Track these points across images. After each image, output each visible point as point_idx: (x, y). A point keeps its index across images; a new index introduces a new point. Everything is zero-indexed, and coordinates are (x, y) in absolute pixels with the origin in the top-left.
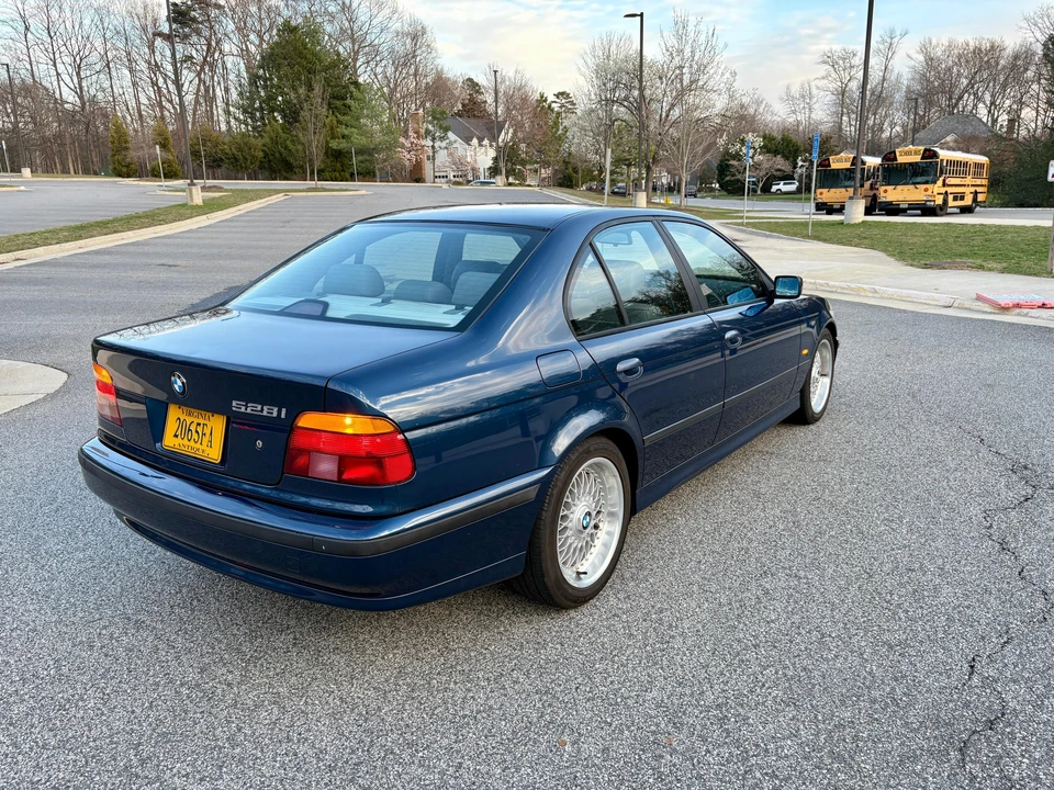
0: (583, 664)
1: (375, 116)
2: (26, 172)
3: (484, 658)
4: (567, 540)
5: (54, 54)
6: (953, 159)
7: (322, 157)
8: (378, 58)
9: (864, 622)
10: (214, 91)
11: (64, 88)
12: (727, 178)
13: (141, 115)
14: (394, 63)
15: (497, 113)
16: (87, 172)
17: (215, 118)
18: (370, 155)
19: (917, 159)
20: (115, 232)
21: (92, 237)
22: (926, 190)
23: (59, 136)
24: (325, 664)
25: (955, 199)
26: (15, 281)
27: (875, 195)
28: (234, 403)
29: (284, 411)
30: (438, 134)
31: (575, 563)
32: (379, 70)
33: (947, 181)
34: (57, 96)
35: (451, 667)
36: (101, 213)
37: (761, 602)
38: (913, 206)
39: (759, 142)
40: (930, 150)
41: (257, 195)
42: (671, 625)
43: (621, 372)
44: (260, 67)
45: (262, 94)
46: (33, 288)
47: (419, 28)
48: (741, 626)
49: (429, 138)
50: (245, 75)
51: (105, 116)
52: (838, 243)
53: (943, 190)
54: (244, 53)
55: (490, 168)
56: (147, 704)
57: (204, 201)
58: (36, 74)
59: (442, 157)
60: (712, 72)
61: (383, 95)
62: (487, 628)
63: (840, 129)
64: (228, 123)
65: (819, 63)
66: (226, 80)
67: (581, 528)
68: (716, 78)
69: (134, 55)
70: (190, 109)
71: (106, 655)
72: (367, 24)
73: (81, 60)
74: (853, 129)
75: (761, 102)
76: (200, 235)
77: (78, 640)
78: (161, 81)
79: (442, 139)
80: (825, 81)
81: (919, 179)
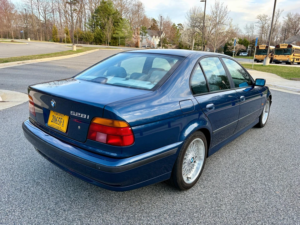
0: (190, 213)
1: (126, 28)
2: (29, 39)
3: (154, 208)
4: (185, 167)
5: (38, 7)
6: (297, 48)
7: (110, 39)
8: (128, 12)
9: (292, 205)
10: (82, 19)
11: (41, 16)
12: (227, 51)
13: (61, 25)
14: (132, 13)
15: (161, 29)
16: (46, 40)
17: (82, 27)
18: (124, 39)
19: (286, 47)
20: (51, 57)
21: (45, 58)
22: (288, 57)
23: (38, 30)
24: (98, 205)
25: (297, 60)
26: (21, 69)
27: (272, 57)
28: (71, 112)
29: (88, 116)
30: (143, 34)
31: (187, 174)
32: (128, 15)
33: (295, 54)
34: (39, 19)
35: (143, 210)
36: (49, 52)
37: (252, 194)
38: (284, 62)
39: (238, 40)
40: (290, 45)
41: (92, 49)
42: (220, 200)
43: (207, 108)
44: (95, 13)
45: (95, 21)
46: (26, 71)
47: (140, 4)
48: (246, 202)
49: (141, 35)
50: (91, 15)
51: (52, 25)
52: (261, 71)
53: (293, 57)
54: (91, 9)
55: (158, 45)
56: (35, 216)
57: (77, 50)
58: (33, 12)
59: (144, 41)
60: (225, 19)
61: (129, 22)
62: (155, 195)
63: (261, 38)
64: (85, 28)
65: (256, 18)
66: (85, 16)
67: (190, 162)
68: (226, 20)
69: (60, 8)
70: (75, 24)
71: (25, 195)
72: (126, 2)
73: (46, 9)
74: (265, 38)
75: (238, 29)
76: (75, 59)
77: (17, 188)
78: (67, 15)
79: (145, 35)
80: (258, 24)
81: (286, 53)
